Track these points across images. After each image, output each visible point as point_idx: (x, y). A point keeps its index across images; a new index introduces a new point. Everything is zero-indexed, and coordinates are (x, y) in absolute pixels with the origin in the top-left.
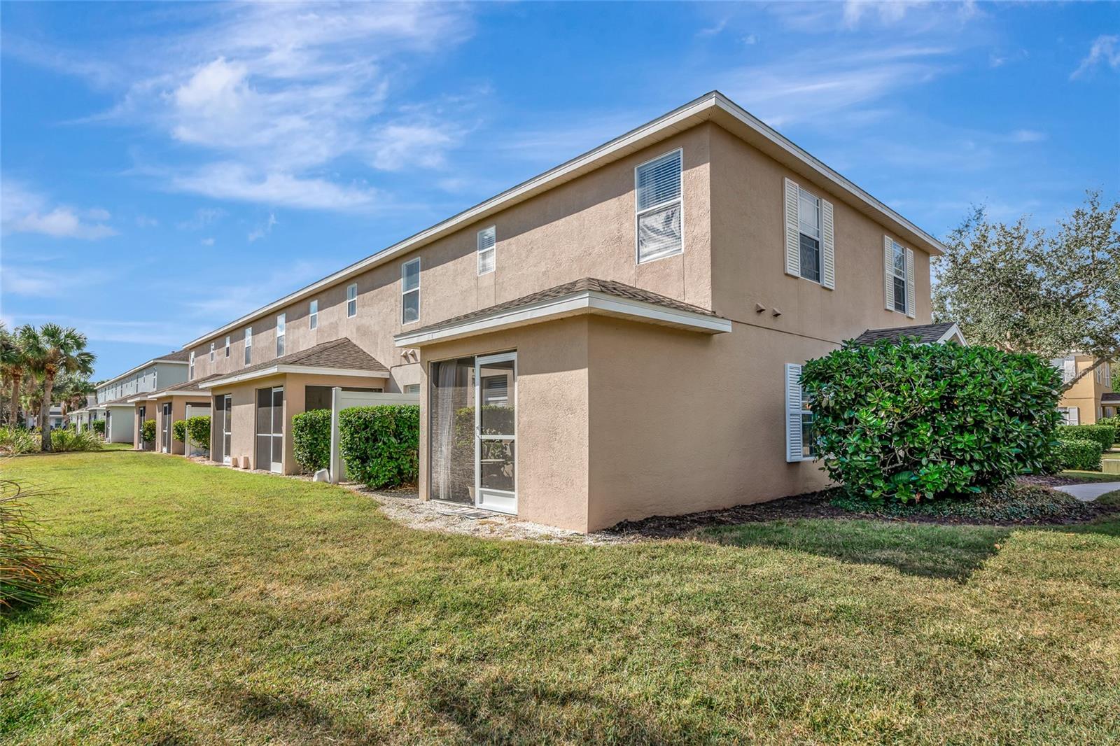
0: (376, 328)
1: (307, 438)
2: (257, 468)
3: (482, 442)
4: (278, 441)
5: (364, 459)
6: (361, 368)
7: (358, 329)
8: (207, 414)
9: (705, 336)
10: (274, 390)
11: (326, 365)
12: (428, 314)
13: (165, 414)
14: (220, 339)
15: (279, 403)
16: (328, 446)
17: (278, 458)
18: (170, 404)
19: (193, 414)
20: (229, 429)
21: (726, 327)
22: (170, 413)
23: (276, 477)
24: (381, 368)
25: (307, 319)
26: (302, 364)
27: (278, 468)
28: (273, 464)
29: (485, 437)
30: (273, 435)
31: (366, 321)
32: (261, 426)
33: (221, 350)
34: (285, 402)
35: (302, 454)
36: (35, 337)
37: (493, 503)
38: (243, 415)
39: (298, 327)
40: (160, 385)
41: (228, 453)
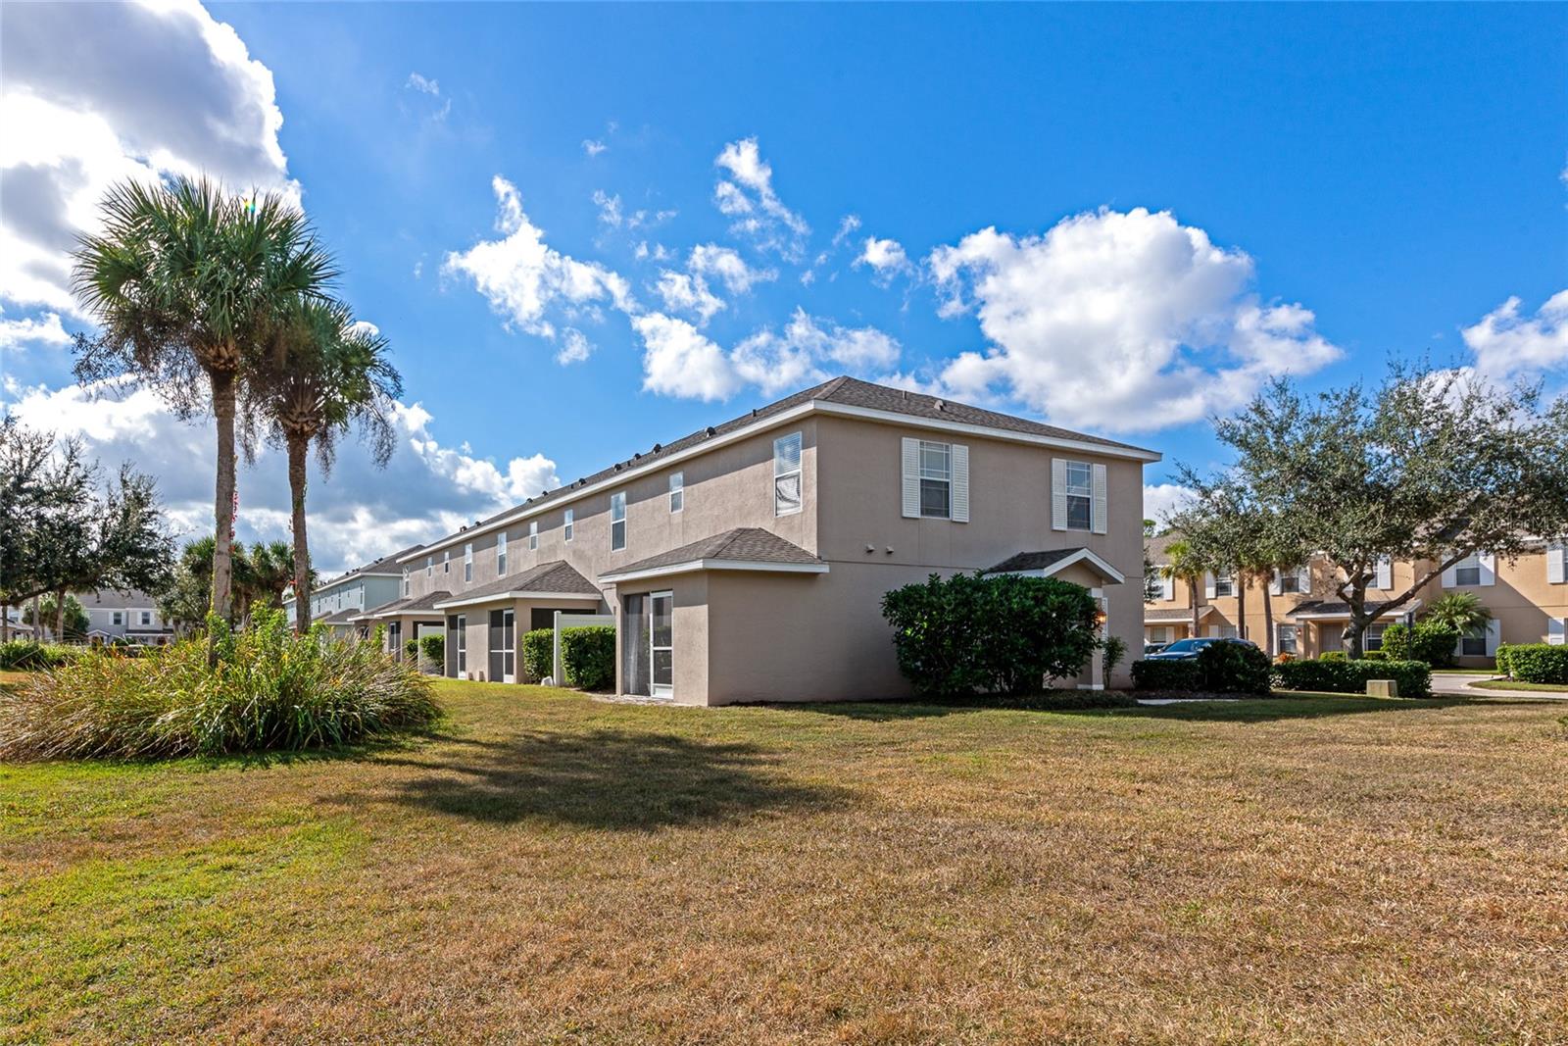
0: (590, 553)
1: (534, 652)
2: (491, 680)
3: (655, 652)
4: (510, 656)
5: (579, 667)
6: (577, 591)
7: (574, 552)
8: (441, 632)
9: (812, 577)
10: (505, 612)
11: (547, 590)
12: (632, 543)
13: (392, 633)
14: (438, 554)
15: (510, 624)
16: (552, 659)
17: (510, 671)
18: (398, 624)
19: (425, 633)
20: (463, 646)
21: (825, 569)
22: (398, 632)
23: (509, 689)
24: (594, 590)
25: (527, 540)
26: (528, 590)
27: (509, 680)
28: (505, 676)
29: (657, 648)
30: (505, 651)
31: (580, 546)
32: (494, 643)
33: (439, 566)
34: (515, 623)
35: (530, 667)
36: (266, 556)
37: (661, 694)
38: (478, 634)
39: (519, 547)
40: (369, 601)
41: (463, 668)
